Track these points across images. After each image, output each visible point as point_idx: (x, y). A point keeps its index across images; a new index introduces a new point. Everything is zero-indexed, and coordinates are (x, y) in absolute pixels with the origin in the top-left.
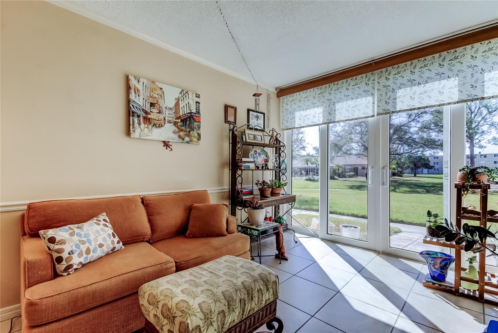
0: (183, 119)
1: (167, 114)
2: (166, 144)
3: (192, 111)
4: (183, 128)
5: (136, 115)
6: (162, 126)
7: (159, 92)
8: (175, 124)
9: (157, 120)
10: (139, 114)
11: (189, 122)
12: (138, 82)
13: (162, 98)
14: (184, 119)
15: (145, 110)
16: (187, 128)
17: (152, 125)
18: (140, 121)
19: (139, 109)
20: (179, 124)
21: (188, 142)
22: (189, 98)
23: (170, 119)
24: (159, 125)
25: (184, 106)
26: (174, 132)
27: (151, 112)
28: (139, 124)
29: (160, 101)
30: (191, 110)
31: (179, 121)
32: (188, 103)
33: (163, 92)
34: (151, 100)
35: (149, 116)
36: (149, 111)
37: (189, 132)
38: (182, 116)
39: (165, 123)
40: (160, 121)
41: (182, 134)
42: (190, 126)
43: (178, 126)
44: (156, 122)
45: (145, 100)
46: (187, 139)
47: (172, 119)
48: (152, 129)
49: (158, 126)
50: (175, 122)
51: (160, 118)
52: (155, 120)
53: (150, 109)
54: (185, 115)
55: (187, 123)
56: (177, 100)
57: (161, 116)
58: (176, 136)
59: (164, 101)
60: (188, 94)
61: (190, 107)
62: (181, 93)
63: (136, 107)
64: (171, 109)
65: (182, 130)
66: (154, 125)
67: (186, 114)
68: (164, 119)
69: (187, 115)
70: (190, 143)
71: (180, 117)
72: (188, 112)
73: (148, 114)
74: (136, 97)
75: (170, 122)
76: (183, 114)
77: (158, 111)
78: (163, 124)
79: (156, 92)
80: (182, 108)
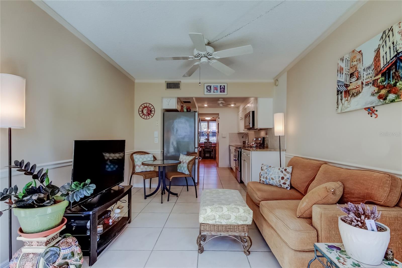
0: (384, 71)
1: (365, 75)
2: (371, 111)
3: (399, 52)
4: (385, 83)
5: (340, 92)
6: (360, 92)
7: (359, 56)
8: (374, 83)
9: (355, 89)
10: (341, 91)
11: (394, 71)
12: (343, 61)
13: (360, 62)
14: (386, 71)
15: (346, 84)
16: (392, 81)
17: (351, 95)
18: (342, 97)
19: (342, 86)
20: (379, 81)
21: (393, 101)
22: (393, 36)
23: (367, 80)
24: (357, 92)
25: (386, 53)
26: (373, 95)
27: (351, 83)
28: (341, 100)
29: (358, 66)
30: (397, 51)
31: (380, 76)
32: (393, 43)
33: (362, 54)
34: (351, 71)
35: (349, 88)
36: (348, 83)
37: (395, 85)
38: (383, 68)
39: (362, 88)
40: (358, 89)
41: (383, 92)
42: (395, 75)
43: (377, 84)
44: (354, 91)
45: (346, 74)
46: (391, 96)
47: (371, 78)
48: (350, 100)
49: (355, 94)
50: (374, 80)
51: (358, 84)
52: (354, 89)
53: (350, 80)
54: (387, 65)
55: (392, 72)
56: (376, 52)
57: (359, 82)
58: (375, 98)
59: (363, 64)
60: (392, 30)
61: (395, 47)
62: (382, 37)
63: (340, 85)
64: (369, 68)
65: (384, 87)
66: (353, 95)
67: (389, 62)
68: (362, 83)
69: (391, 62)
70: (396, 101)
71: (381, 71)
72: (391, 58)
73: (348, 87)
74: (340, 77)
75: (368, 84)
76: (385, 63)
77: (356, 79)
78: (361, 91)
79: (355, 60)
80: (383, 57)
